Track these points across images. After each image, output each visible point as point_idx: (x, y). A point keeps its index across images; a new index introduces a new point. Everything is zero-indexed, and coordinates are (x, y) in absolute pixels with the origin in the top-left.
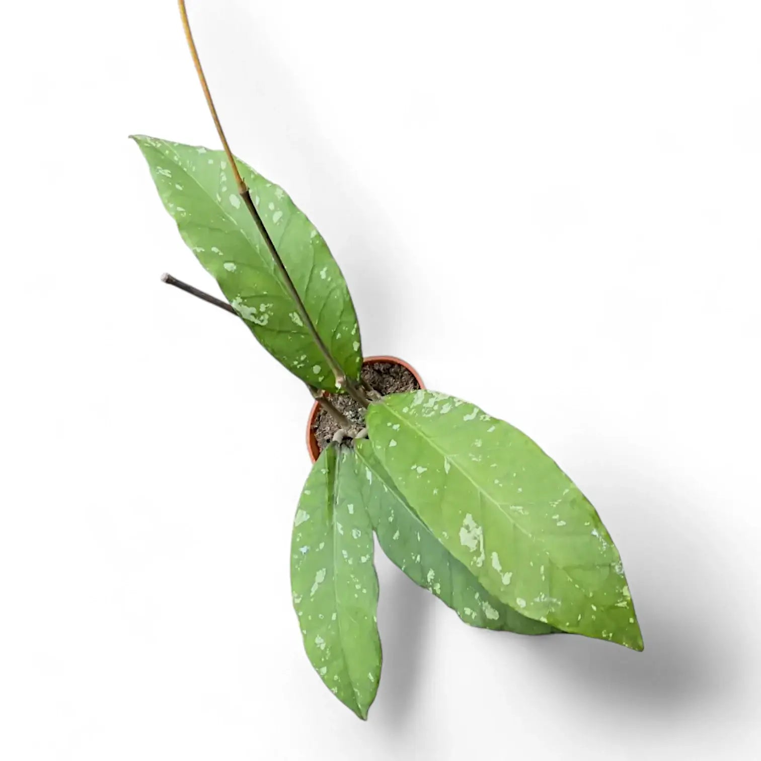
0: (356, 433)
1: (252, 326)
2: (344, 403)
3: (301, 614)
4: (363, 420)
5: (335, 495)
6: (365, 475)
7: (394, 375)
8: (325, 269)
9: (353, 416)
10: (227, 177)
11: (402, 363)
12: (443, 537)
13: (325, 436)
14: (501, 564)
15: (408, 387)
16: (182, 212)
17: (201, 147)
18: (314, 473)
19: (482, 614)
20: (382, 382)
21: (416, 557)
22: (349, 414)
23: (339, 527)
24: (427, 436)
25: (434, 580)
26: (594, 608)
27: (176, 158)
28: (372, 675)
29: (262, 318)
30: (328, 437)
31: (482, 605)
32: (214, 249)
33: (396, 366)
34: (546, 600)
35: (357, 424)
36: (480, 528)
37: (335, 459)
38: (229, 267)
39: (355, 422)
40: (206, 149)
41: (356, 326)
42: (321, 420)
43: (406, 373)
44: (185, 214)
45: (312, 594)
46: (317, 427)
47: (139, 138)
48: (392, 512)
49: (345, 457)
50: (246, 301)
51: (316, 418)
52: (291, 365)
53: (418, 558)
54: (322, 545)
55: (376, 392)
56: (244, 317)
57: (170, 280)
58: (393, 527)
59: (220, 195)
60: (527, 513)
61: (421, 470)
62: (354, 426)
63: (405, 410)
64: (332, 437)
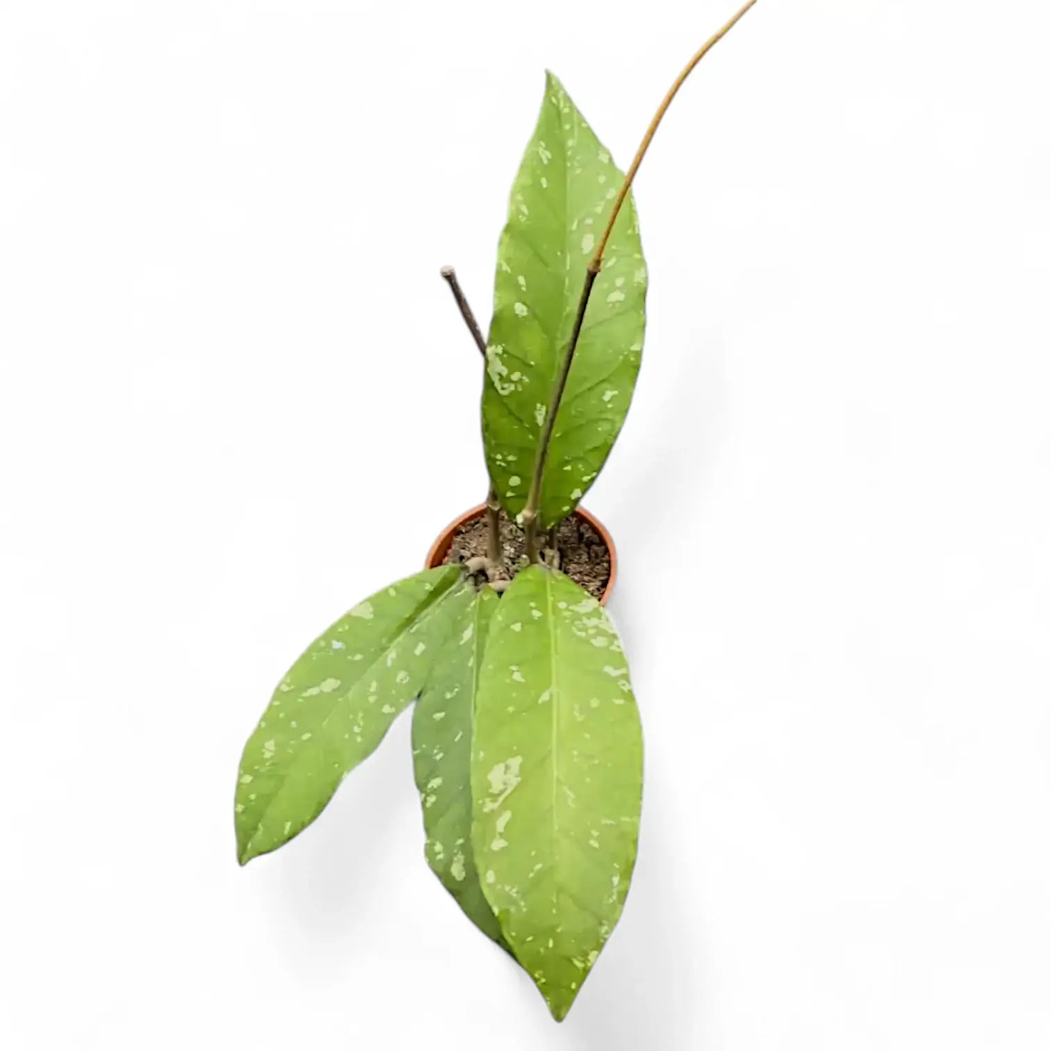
0: (497, 577)
1: (489, 384)
2: (514, 533)
3: (276, 703)
4: (517, 571)
5: (417, 620)
6: (465, 629)
7: (593, 555)
8: (615, 392)
9: (512, 556)
10: (603, 211)
11: (611, 551)
12: (478, 755)
13: (464, 549)
14: (506, 827)
15: (593, 582)
16: (524, 214)
17: (608, 152)
18: (418, 579)
19: (449, 863)
20: (574, 550)
21: (437, 754)
22: (509, 550)
23: (392, 655)
24: (556, 650)
25: (435, 789)
26: (551, 944)
27: (570, 143)
28: (291, 827)
29: (506, 385)
30: (466, 553)
31: (456, 854)
32: (522, 280)
33: (603, 548)
34: (515, 895)
35: (508, 569)
36: (519, 779)
37: (452, 583)
38: (520, 309)
39: (507, 564)
40: (611, 159)
41: (594, 474)
42: (475, 527)
43: (605, 565)
44: (524, 219)
45: (304, 695)
46: (464, 531)
47: (553, 82)
48: (456, 690)
49: (463, 591)
50: (505, 356)
51: (472, 521)
52: (492, 456)
53: (438, 757)
54: (358, 657)
55: (557, 555)
56: (489, 370)
57: (450, 278)
58: (443, 705)
59: (578, 225)
60: (572, 805)
61: (517, 677)
62: (501, 569)
63: (562, 605)
64: (469, 559)
